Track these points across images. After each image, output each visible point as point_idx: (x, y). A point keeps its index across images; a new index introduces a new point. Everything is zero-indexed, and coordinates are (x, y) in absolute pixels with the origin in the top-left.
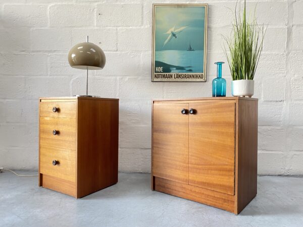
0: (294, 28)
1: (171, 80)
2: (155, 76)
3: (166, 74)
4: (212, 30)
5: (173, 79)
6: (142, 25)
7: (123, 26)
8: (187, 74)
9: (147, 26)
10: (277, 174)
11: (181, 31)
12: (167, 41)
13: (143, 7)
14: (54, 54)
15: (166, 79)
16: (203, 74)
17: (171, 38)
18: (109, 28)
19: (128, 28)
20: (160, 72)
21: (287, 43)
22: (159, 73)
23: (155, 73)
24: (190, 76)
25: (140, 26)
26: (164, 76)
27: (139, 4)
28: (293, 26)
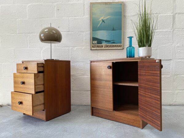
0: (177, 15)
1: (102, 48)
2: (93, 46)
4: (127, 17)
5: (104, 48)
6: (84, 16)
7: (72, 17)
8: (112, 45)
9: (87, 16)
10: (168, 104)
11: (107, 19)
12: (99, 25)
13: (84, 5)
14: (31, 34)
15: (99, 48)
16: (122, 44)
17: (101, 23)
18: (64, 18)
19: (76, 18)
20: (96, 44)
21: (172, 24)
23: (92, 45)
24: (114, 46)
25: (83, 16)
26: (98, 46)
27: (82, 3)
28: (176, 13)
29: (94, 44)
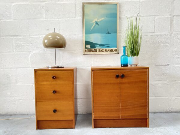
1: (96, 53)
2: (86, 51)
3: (92, 49)
4: (122, 19)
5: (97, 53)
6: (76, 17)
7: (63, 18)
9: (79, 18)
10: (165, 111)
12: (92, 27)
13: (76, 5)
15: (93, 53)
16: (117, 49)
17: (95, 26)
18: (54, 19)
19: (66, 19)
20: (89, 48)
21: (170, 27)
23: (85, 49)
24: (109, 51)
25: (74, 18)
26: (91, 51)
27: (73, 3)
28: (174, 16)
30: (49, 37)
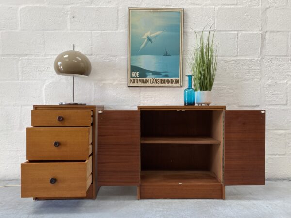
0: (268, 34)
1: (147, 85)
2: (131, 81)
3: (142, 79)
4: (188, 35)
5: (149, 84)
6: (117, 30)
7: (98, 30)
8: (163, 79)
9: (122, 30)
11: (157, 36)
12: (142, 46)
13: (118, 11)
14: (26, 57)
15: (142, 85)
16: (179, 79)
17: (147, 43)
18: (84, 31)
19: (103, 32)
20: (137, 77)
21: (261, 49)
22: (135, 78)
23: (130, 78)
24: (167, 82)
25: (115, 30)
26: (140, 81)
27: (114, 8)
28: (267, 32)
29: (135, 77)
30: (65, 57)
